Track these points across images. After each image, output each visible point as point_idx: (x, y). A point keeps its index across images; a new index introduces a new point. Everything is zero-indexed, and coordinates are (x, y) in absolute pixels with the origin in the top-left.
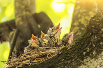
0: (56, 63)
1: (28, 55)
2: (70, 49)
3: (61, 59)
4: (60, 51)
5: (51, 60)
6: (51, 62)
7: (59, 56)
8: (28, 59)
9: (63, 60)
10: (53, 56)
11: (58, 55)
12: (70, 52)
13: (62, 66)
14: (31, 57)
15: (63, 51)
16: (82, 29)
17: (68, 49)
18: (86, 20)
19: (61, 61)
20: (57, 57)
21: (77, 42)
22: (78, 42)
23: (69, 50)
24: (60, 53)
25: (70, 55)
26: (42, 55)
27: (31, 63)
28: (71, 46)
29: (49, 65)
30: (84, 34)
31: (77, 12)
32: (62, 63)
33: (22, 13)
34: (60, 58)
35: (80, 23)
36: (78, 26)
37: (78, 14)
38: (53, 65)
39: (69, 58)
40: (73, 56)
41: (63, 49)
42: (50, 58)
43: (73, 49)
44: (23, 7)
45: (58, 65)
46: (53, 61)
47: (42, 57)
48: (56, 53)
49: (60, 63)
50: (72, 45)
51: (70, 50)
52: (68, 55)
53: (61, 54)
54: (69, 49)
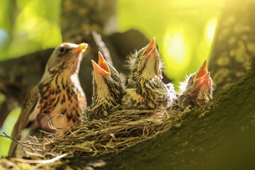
0: (166, 150)
1: (90, 128)
2: (206, 115)
3: (180, 142)
4: (179, 121)
5: (153, 143)
6: (153, 147)
7: (174, 134)
8: (90, 138)
9: (186, 143)
10: (158, 132)
11: (171, 129)
12: (205, 124)
13: (183, 161)
14: (98, 135)
15: (185, 120)
16: (239, 74)
17: (200, 117)
18: (248, 52)
19: (180, 145)
20: (170, 137)
21: (225, 100)
22: (229, 99)
23: (202, 118)
24: (178, 125)
25: (205, 132)
26: (129, 130)
27: (98, 149)
28: (210, 108)
29: (145, 155)
30: (245, 80)
32: (183, 151)
33: (79, 26)
34: (176, 138)
35: (233, 59)
36: (227, 67)
37: (228, 37)
38: (159, 156)
39: (203, 139)
40: (212, 135)
41: (188, 115)
42: (150, 138)
43: (213, 116)
44: (83, 11)
45: (171, 155)
46: (159, 145)
47: (129, 136)
48: (167, 126)
49: (176, 153)
50: (212, 107)
51: (206, 119)
52: (200, 132)
53: (180, 128)
54: (203, 114)
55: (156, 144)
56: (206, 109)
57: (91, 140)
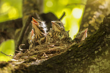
0: (65, 59)
1: (35, 50)
3: (71, 57)
4: (70, 48)
5: (60, 56)
6: (60, 58)
7: (68, 53)
8: (35, 54)
9: (73, 57)
10: (62, 53)
11: (67, 51)
12: (80, 50)
13: (72, 64)
14: (38, 53)
15: (73, 48)
16: (92, 31)
17: (78, 47)
18: (96, 22)
20: (67, 54)
21: (89, 41)
23: (79, 47)
24: (70, 50)
25: (80, 53)
26: (50, 51)
27: (38, 58)
29: (57, 61)
30: (96, 33)
31: (87, 14)
32: (72, 60)
33: (30, 10)
34: (69, 55)
37: (88, 16)
38: (62, 62)
39: (80, 56)
40: (83, 54)
41: (73, 46)
42: (59, 54)
43: (84, 47)
44: (31, 5)
45: (67, 62)
46: (62, 57)
47: (51, 54)
48: (65, 50)
49: (69, 61)
50: (83, 43)
51: (81, 48)
52: (78, 53)
54: (80, 46)
55: (61, 57)
56: (81, 44)
57: (36, 55)
